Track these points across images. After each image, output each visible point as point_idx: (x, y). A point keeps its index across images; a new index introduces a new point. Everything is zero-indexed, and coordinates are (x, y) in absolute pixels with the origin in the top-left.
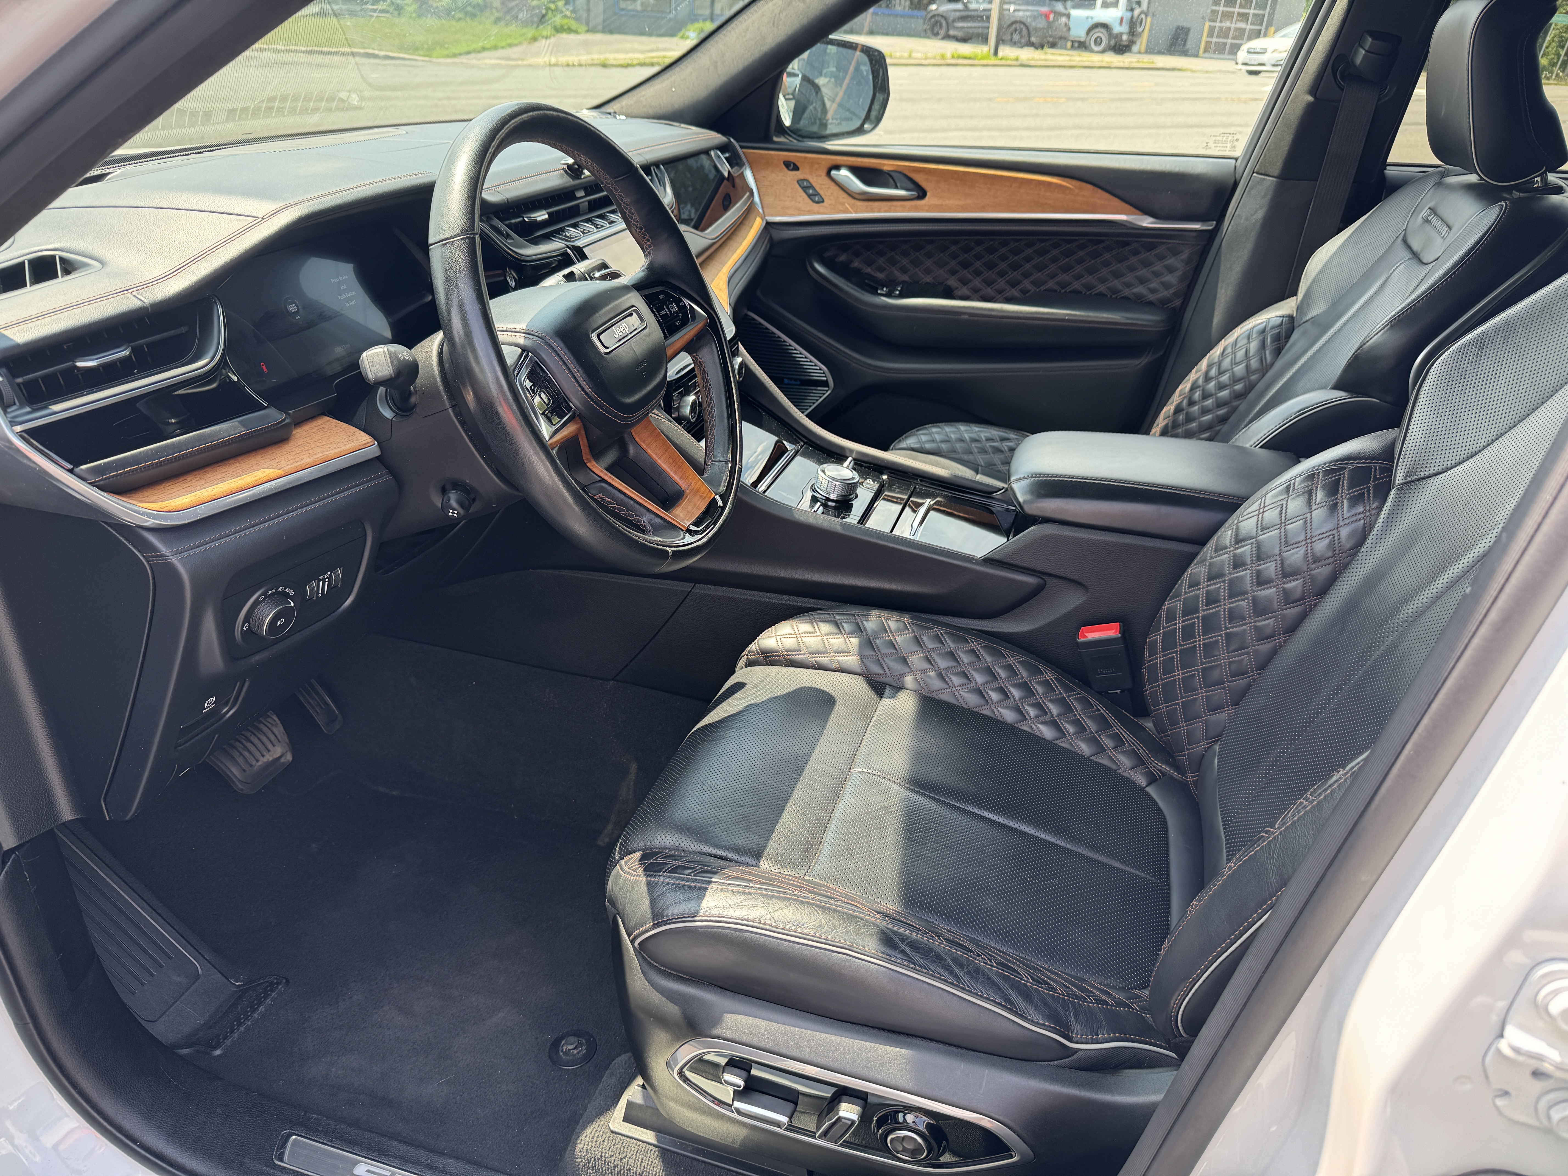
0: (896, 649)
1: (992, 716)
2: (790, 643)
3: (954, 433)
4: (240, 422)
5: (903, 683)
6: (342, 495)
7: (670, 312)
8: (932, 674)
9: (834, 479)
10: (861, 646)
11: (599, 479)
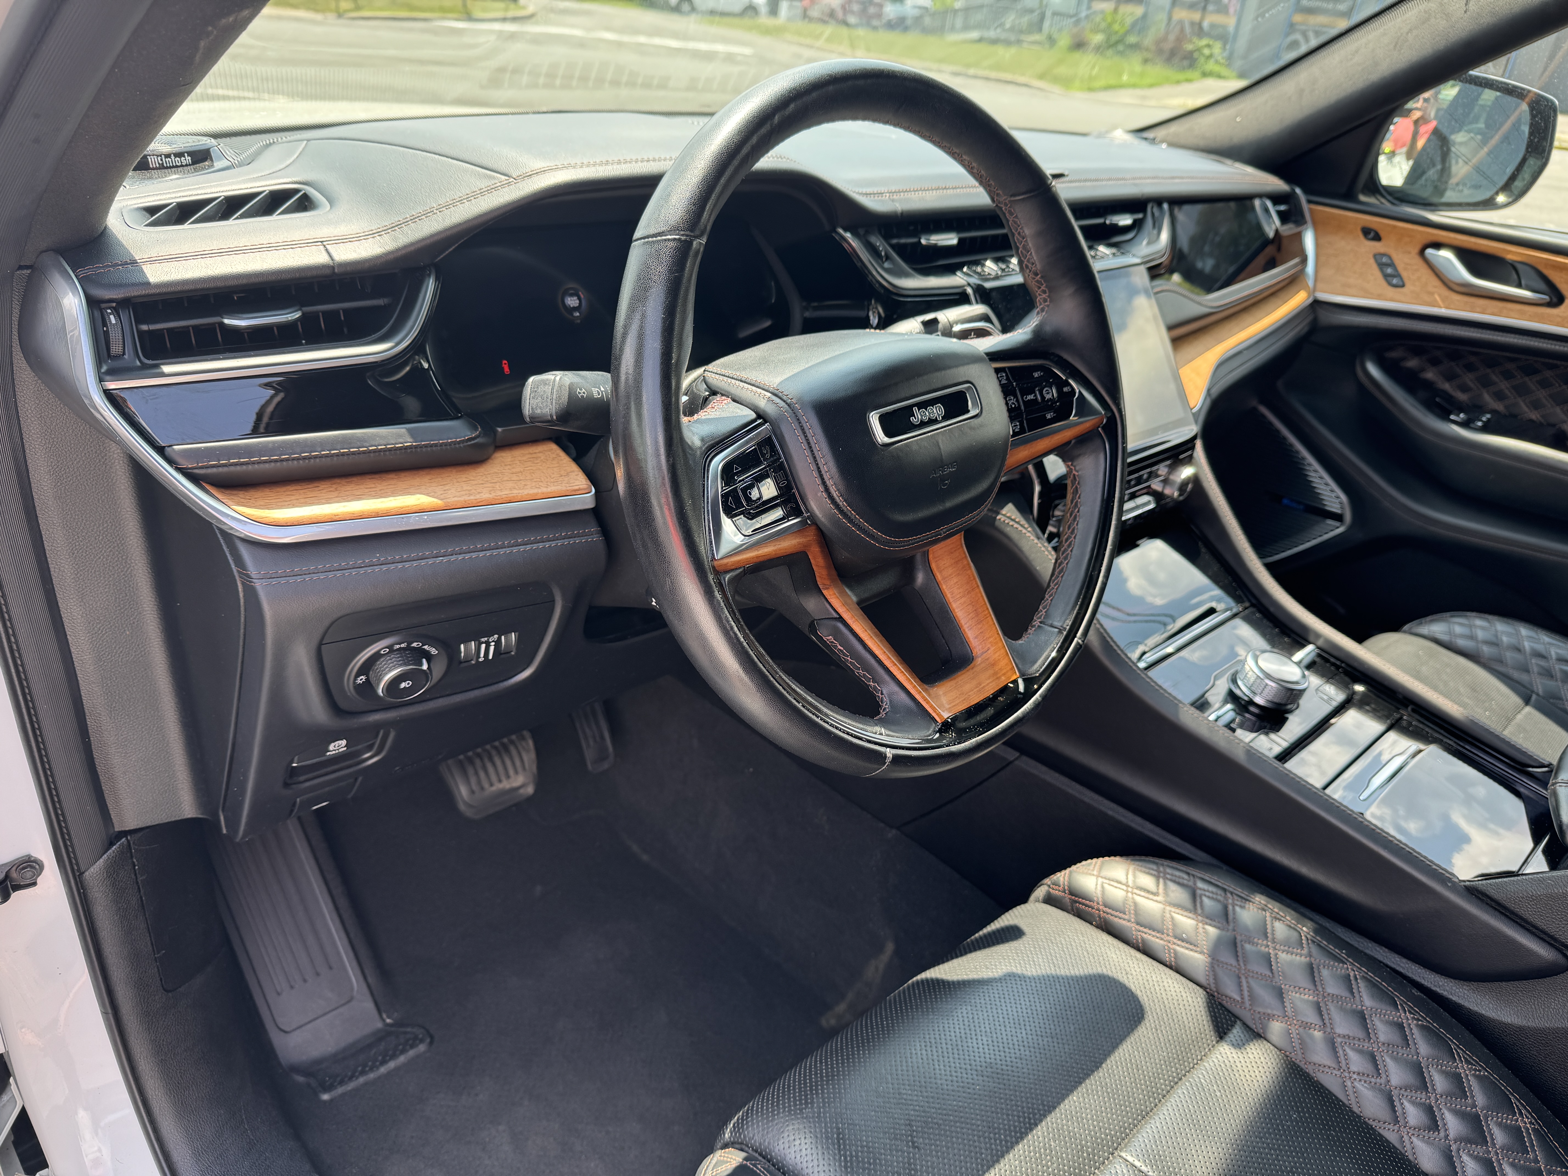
0: (1271, 970)
1: (1397, 1145)
2: (1116, 894)
3: (1509, 635)
4: (408, 430)
5: (1265, 1028)
6: (522, 548)
7: (1043, 397)
8: (1318, 1034)
9: (1268, 676)
10: (1218, 944)
11: (835, 615)
